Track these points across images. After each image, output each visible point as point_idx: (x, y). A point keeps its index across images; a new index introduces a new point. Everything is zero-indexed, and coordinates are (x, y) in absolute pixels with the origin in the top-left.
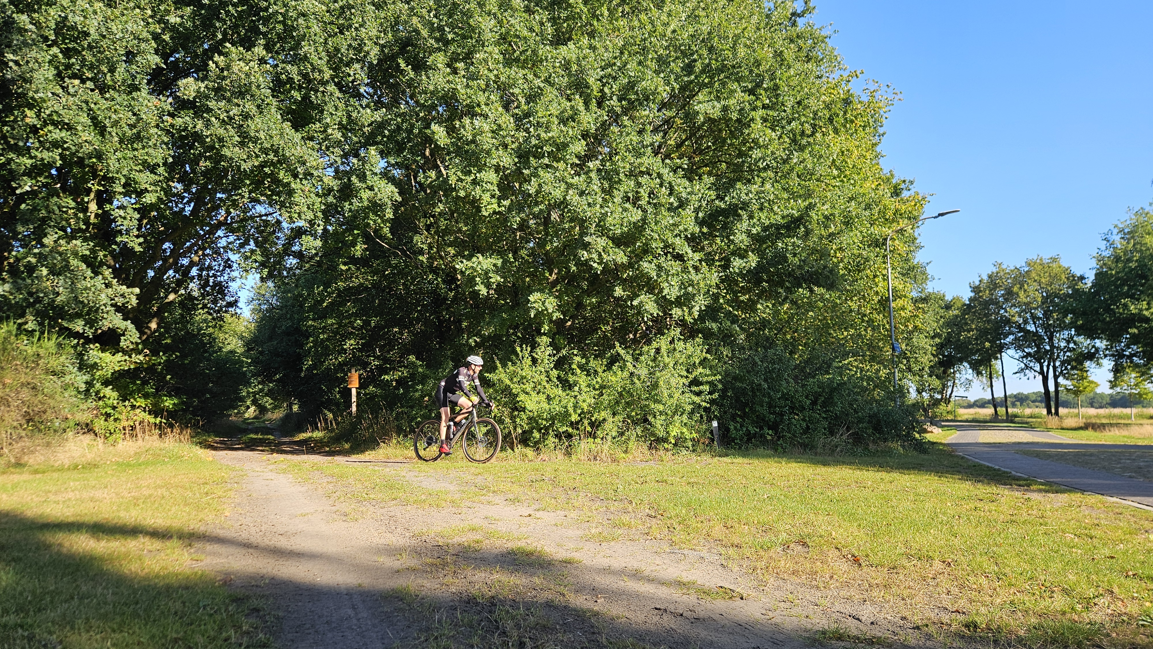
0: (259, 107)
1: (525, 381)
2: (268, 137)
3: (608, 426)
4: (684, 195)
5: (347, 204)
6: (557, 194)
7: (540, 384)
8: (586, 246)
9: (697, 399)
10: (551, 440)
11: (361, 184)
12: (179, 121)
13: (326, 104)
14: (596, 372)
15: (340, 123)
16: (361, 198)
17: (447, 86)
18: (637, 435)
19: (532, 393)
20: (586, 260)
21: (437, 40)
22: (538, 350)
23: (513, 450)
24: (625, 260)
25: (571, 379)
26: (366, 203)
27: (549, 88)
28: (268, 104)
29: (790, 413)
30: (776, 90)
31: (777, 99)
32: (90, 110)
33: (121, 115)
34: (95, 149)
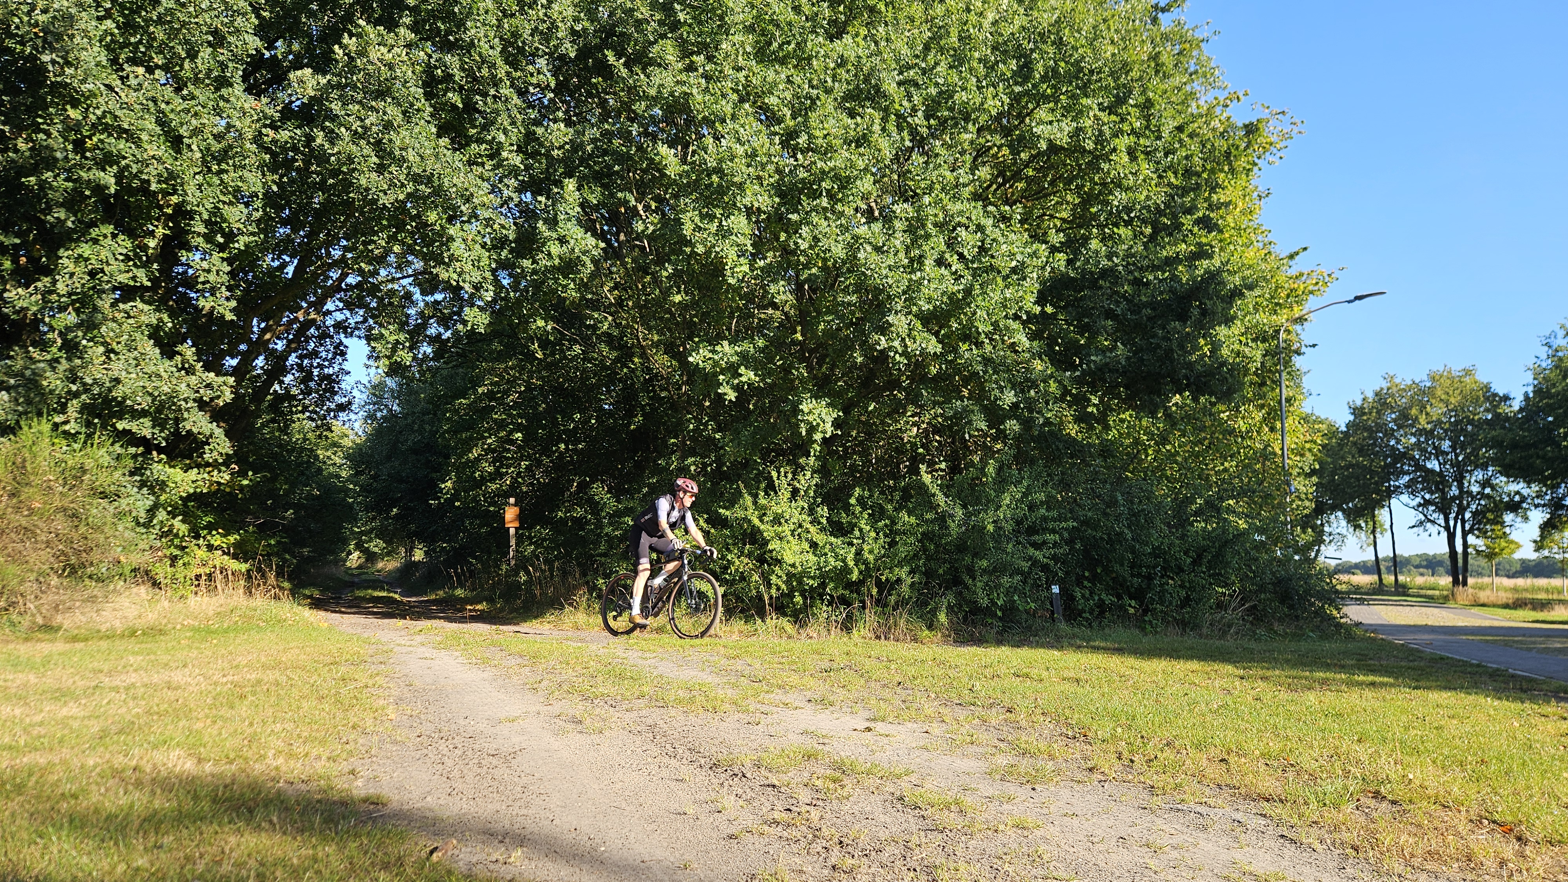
0: (404, 113)
1: (781, 520)
2: (418, 159)
5: (528, 262)
7: (802, 527)
8: (885, 329)
9: (1037, 554)
10: (821, 609)
11: (550, 233)
12: (284, 135)
13: (498, 115)
16: (550, 254)
17: (677, 89)
18: (949, 604)
19: (790, 539)
20: (883, 349)
21: (661, 23)
22: (801, 477)
23: (765, 620)
25: (846, 519)
26: (556, 262)
28: (418, 110)
29: (1162, 577)
30: (1148, 108)
31: (1148, 121)
32: (159, 112)
33: (206, 121)
34: (166, 168)
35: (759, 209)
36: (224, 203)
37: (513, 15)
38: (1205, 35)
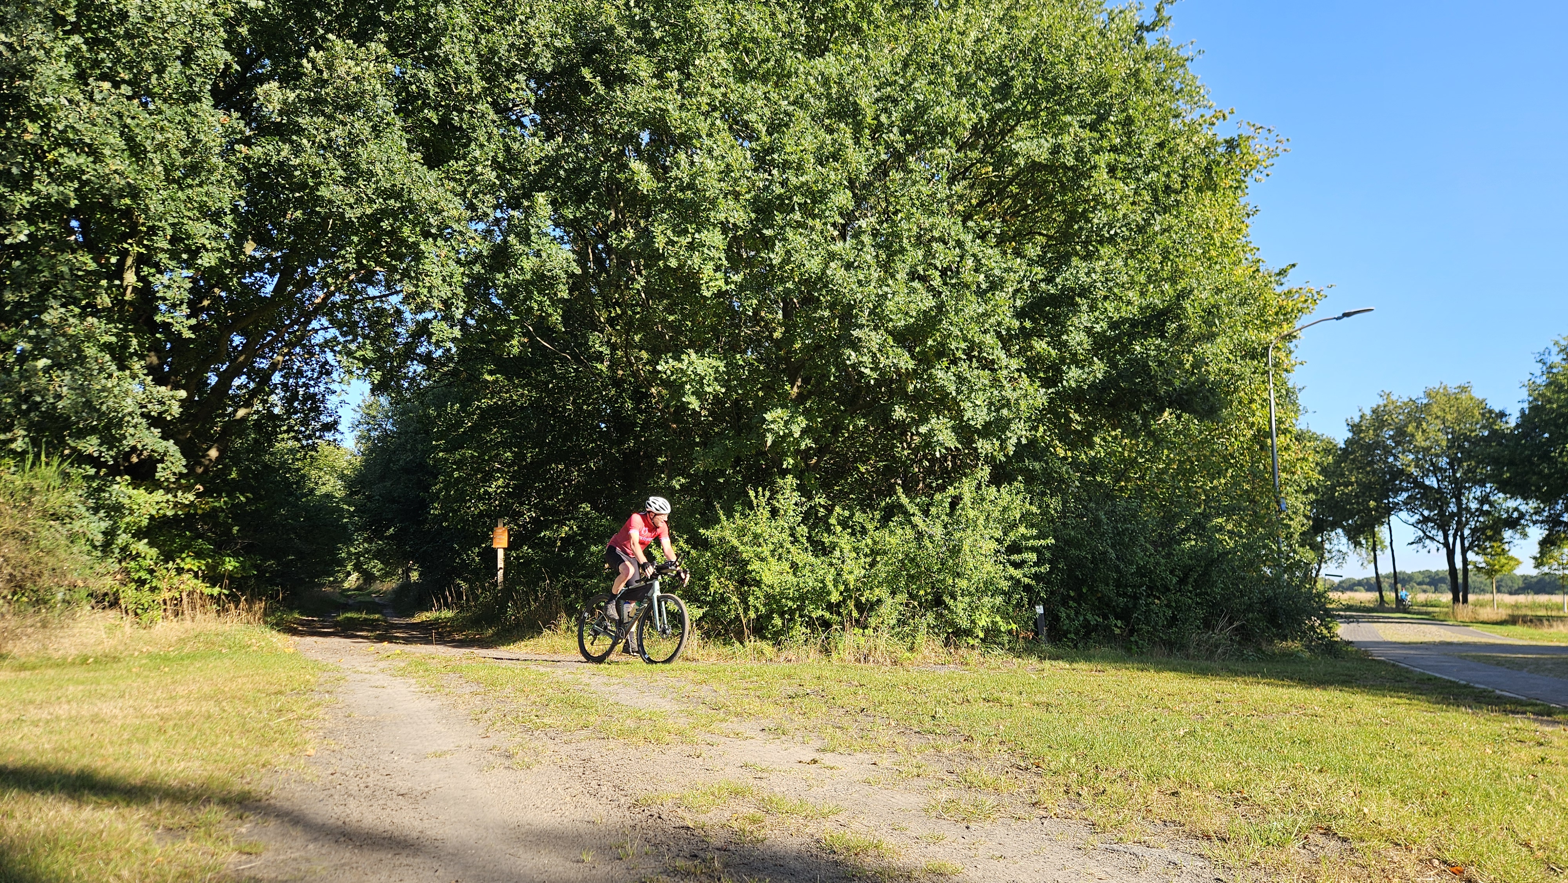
0: (374, 128)
1: (761, 540)
2: (387, 172)
3: (883, 610)
4: (997, 272)
5: (500, 276)
6: (814, 265)
7: (782, 547)
8: (855, 345)
9: (1017, 573)
10: (799, 631)
11: (522, 247)
12: (257, 152)
13: (474, 130)
14: (864, 531)
15: (494, 160)
16: (522, 269)
17: (653, 105)
18: (929, 625)
19: (770, 559)
20: (853, 366)
21: (638, 41)
22: (779, 496)
23: (742, 643)
24: (911, 365)
25: (826, 539)
26: (528, 277)
27: (800, 113)
28: (388, 124)
29: (1148, 596)
30: (1130, 125)
31: (1129, 138)
32: (126, 126)
33: (170, 135)
34: (128, 183)
35: (734, 225)
36: (190, 218)
37: (490, 31)
38: (1190, 54)
